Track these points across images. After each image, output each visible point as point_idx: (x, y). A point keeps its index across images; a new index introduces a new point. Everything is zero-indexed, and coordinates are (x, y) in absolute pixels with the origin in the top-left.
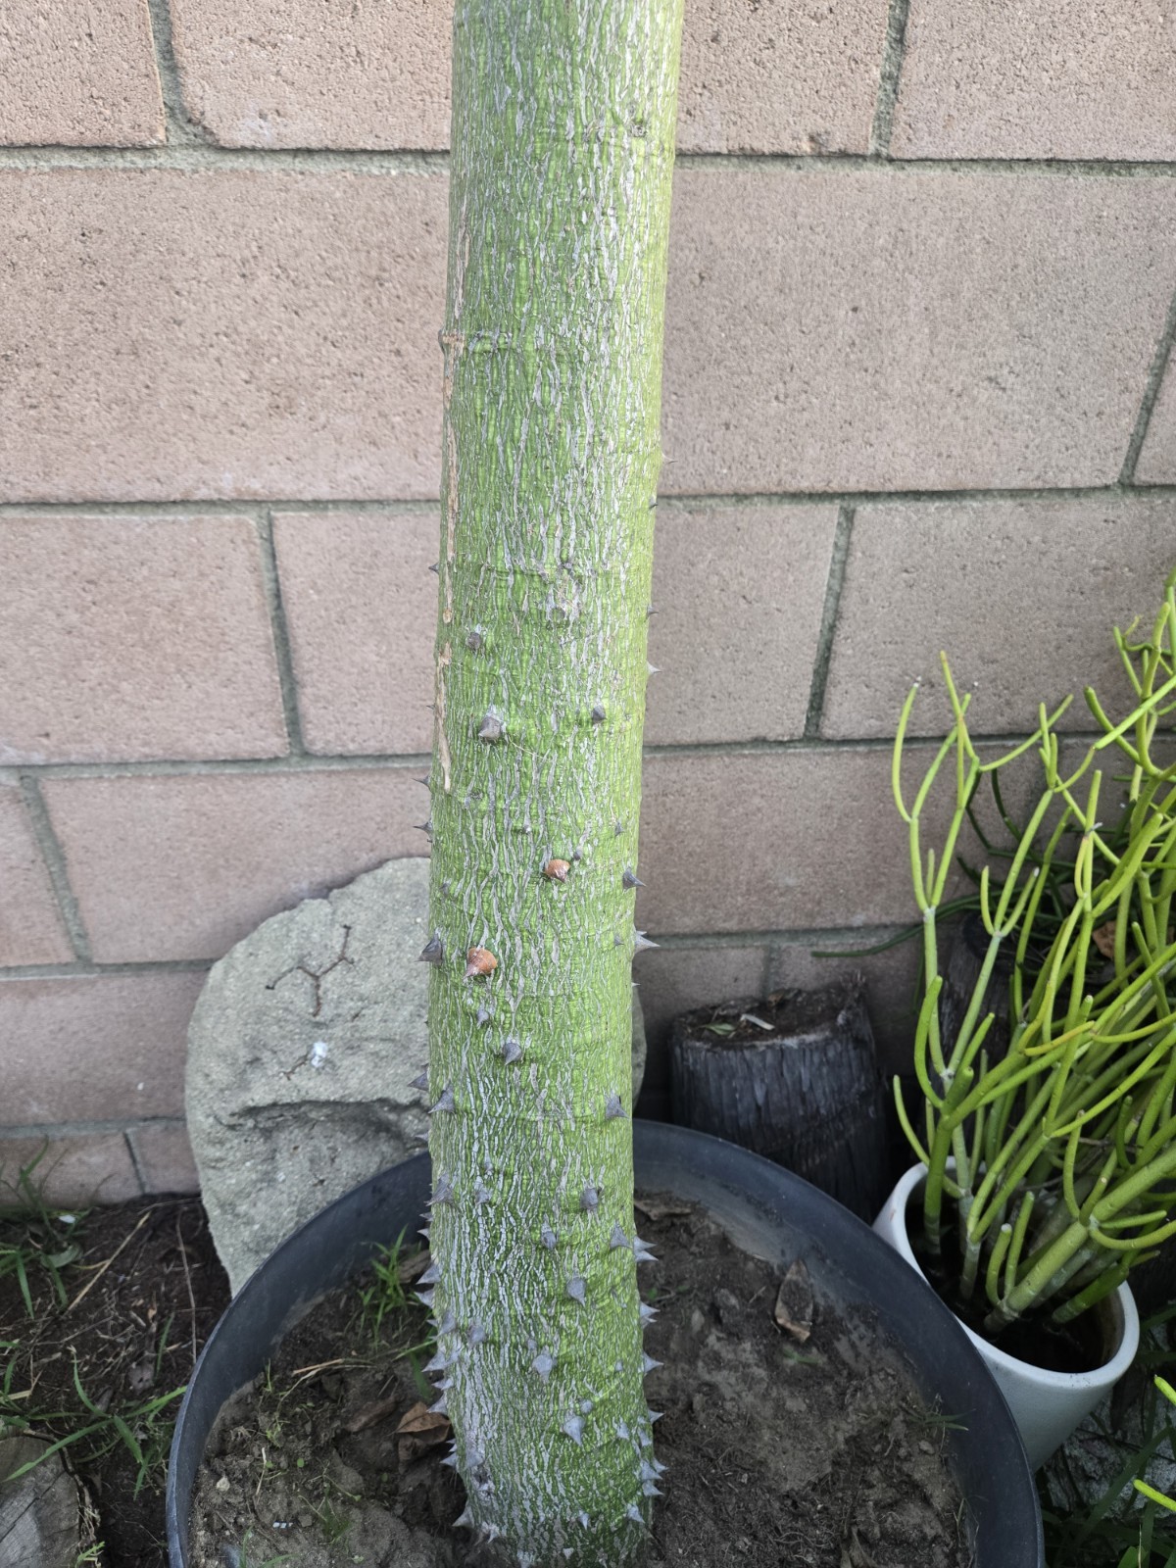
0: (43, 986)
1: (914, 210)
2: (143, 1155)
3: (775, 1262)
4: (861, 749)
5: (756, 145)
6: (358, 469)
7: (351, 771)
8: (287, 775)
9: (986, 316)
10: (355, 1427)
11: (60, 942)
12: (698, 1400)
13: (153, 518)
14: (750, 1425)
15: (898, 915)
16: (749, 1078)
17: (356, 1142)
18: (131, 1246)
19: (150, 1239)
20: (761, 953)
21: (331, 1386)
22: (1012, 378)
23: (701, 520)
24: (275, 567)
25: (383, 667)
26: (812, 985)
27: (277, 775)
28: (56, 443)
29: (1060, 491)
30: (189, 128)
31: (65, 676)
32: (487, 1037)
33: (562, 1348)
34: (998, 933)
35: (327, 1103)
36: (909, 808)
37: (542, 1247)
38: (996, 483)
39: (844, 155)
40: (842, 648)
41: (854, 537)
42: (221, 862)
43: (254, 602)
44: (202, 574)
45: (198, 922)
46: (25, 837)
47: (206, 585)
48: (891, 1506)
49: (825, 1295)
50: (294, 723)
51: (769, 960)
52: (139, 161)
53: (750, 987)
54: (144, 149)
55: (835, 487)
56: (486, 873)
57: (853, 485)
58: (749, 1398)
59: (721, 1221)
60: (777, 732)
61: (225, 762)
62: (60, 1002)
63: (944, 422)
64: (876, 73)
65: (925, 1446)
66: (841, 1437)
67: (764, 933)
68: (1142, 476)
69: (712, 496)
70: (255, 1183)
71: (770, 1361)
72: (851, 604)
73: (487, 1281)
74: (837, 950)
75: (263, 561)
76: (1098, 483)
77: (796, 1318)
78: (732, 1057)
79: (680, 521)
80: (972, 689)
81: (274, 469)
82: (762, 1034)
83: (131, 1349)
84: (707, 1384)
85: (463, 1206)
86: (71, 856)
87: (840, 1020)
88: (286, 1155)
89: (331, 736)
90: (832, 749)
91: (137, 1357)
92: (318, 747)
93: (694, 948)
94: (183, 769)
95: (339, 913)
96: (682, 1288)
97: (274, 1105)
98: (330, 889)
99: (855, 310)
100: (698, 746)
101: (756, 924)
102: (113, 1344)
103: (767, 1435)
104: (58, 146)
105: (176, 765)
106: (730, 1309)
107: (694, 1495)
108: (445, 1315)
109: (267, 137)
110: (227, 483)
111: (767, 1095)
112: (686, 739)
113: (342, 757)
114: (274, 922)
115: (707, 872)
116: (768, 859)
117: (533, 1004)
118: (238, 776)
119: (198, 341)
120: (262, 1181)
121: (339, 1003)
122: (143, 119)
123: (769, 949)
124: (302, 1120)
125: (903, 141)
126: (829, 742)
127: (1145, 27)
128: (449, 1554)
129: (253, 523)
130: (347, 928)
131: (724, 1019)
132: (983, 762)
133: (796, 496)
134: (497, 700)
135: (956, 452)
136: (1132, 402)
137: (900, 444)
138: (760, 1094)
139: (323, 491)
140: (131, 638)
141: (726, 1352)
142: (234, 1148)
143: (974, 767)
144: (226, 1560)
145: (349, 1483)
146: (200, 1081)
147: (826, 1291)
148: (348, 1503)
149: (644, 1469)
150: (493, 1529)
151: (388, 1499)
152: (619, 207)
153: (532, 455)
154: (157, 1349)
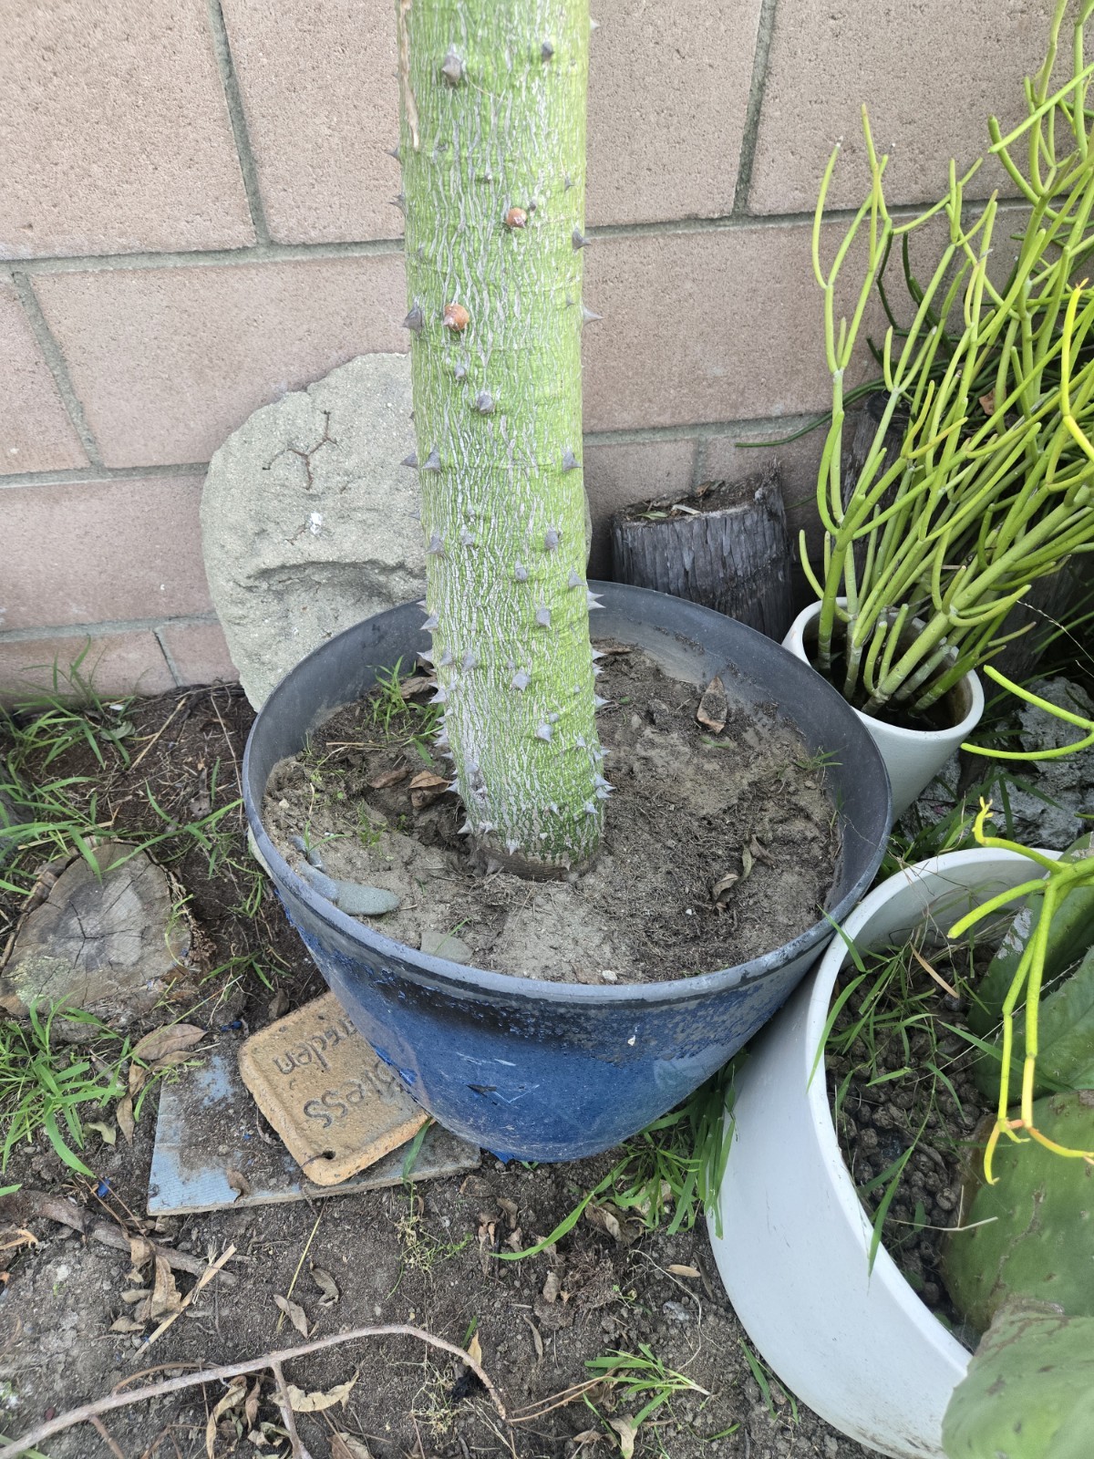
0: (65, 491)
2: (172, 651)
3: (697, 683)
4: (786, 225)
7: (314, 261)
8: (256, 266)
10: (378, 785)
11: (73, 447)
12: (637, 767)
14: (677, 780)
15: (811, 404)
16: (679, 548)
17: (354, 604)
18: (174, 723)
19: (189, 717)
20: (691, 447)
21: (355, 760)
24: (223, 27)
25: (335, 142)
26: (734, 476)
27: (247, 266)
31: (37, 158)
32: (464, 391)
33: (534, 668)
34: (895, 391)
35: (326, 565)
37: (516, 582)
40: (770, 109)
42: (206, 362)
43: (207, 68)
44: (154, 37)
45: (192, 424)
46: (26, 337)
47: (159, 49)
48: (781, 822)
49: (737, 702)
50: (257, 208)
51: (697, 454)
53: (680, 482)
56: (456, 229)
58: (675, 765)
59: (655, 657)
60: (708, 208)
61: (197, 252)
62: (81, 507)
65: (809, 784)
66: (745, 782)
67: (694, 426)
70: (274, 636)
71: (692, 744)
72: (779, 58)
73: (475, 616)
74: (758, 441)
77: (713, 717)
80: (890, 151)
83: (188, 789)
84: (644, 758)
85: (452, 554)
86: (70, 357)
87: (758, 495)
88: (297, 613)
89: (293, 222)
90: (759, 226)
92: (281, 235)
93: (632, 443)
94: (159, 262)
95: (318, 401)
96: (623, 701)
97: (283, 567)
98: (307, 384)
100: (636, 226)
101: (687, 417)
102: (174, 789)
103: (688, 785)
105: (153, 256)
106: (661, 712)
107: (634, 822)
108: (441, 659)
111: (694, 561)
112: (624, 219)
113: (305, 246)
114: (261, 414)
115: (643, 365)
116: (698, 349)
117: (501, 357)
118: (212, 269)
120: (280, 635)
121: (327, 477)
123: (698, 443)
124: (309, 582)
126: (756, 218)
128: (455, 861)
130: (327, 413)
131: (659, 509)
132: (896, 223)
134: (457, 39)
138: (688, 561)
140: (95, 114)
141: (658, 739)
142: (254, 606)
143: (887, 230)
144: (294, 842)
145: (377, 817)
146: (217, 552)
147: (736, 697)
148: (376, 828)
149: (598, 778)
150: (488, 825)
151: (408, 829)
154: (209, 788)
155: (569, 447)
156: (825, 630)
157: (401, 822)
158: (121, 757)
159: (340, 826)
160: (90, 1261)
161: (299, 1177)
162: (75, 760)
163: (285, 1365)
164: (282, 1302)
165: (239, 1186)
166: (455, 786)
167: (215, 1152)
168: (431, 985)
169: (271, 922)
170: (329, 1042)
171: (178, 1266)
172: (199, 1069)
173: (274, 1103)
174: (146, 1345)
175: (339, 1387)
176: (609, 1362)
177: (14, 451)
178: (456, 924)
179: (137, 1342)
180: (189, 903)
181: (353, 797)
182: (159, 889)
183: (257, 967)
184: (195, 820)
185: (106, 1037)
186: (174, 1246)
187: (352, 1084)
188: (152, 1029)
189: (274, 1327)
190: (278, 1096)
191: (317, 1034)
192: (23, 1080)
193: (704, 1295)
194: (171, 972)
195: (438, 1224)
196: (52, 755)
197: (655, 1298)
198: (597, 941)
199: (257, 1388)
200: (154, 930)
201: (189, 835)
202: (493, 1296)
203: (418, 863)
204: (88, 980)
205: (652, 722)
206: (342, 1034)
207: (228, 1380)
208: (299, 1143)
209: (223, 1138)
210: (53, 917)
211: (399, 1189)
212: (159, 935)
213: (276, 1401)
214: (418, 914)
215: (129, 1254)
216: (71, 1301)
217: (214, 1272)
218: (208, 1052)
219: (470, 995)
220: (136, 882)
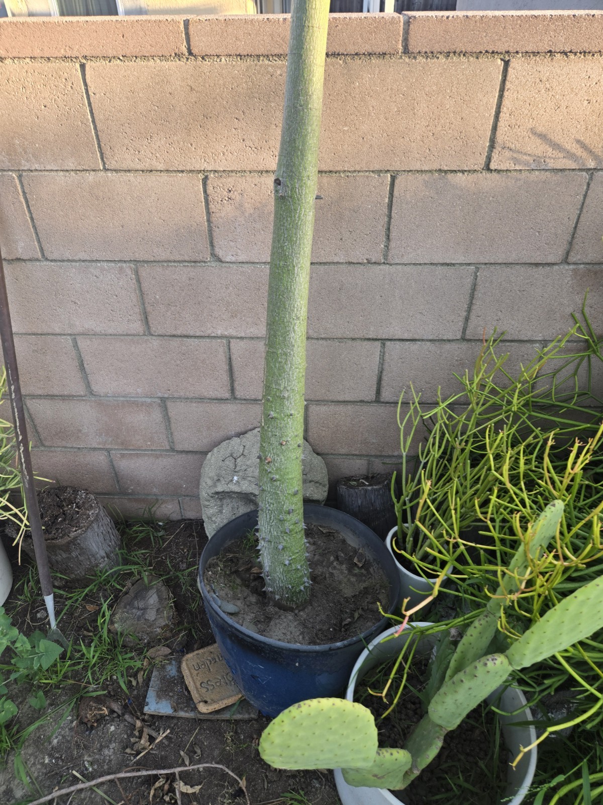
0: (161, 455)
1: (395, 275)
2: (183, 507)
3: (357, 547)
4: (392, 405)
5: (353, 261)
6: (252, 330)
7: (247, 403)
8: (230, 403)
9: (417, 298)
10: (241, 570)
11: (167, 444)
12: (327, 575)
13: (200, 340)
14: (340, 582)
16: (357, 497)
18: (179, 532)
19: (185, 531)
20: (366, 462)
21: (235, 560)
22: (426, 313)
23: (342, 344)
24: (230, 352)
26: (383, 472)
27: (227, 403)
28: (179, 323)
29: (444, 340)
30: (215, 258)
31: (175, 376)
32: (270, 475)
33: (284, 544)
34: (423, 461)
35: (237, 493)
36: (401, 424)
37: (280, 521)
38: (425, 338)
39: (375, 263)
40: (385, 378)
41: (385, 350)
42: (211, 425)
43: (224, 360)
44: (211, 353)
45: (204, 441)
46: (161, 415)
47: (212, 356)
48: (371, 603)
50: (233, 390)
51: (369, 464)
52: (204, 264)
53: (364, 471)
54: (205, 262)
55: (379, 337)
56: (270, 443)
57: (384, 337)
58: (341, 577)
59: (344, 535)
60: (367, 399)
61: (214, 399)
62: (165, 460)
63: (408, 323)
64: (382, 246)
65: (383, 591)
66: (362, 587)
67: (367, 456)
68: (468, 337)
69: (345, 338)
70: (217, 512)
71: (350, 570)
72: (386, 366)
73: (269, 527)
74: (390, 462)
75: (227, 350)
76: (455, 338)
77: (359, 561)
78: (353, 491)
79: (337, 344)
80: (422, 391)
81: (231, 330)
82: (365, 485)
83: (180, 559)
84: (331, 573)
85: (264, 511)
86: (172, 421)
87: (385, 483)
88: (225, 506)
89: (242, 394)
90: (382, 405)
91: (182, 561)
92: (239, 397)
93: (346, 458)
94: (203, 400)
95: (242, 442)
96: (329, 550)
97: (223, 492)
98: (240, 435)
99: (381, 296)
100: (344, 402)
101: (364, 453)
102: (175, 558)
103: (343, 585)
104: (185, 261)
105: (201, 399)
106: (342, 557)
107: (322, 595)
108: (260, 536)
109: (233, 259)
110: (219, 333)
111: (362, 503)
112: (341, 400)
113: (245, 399)
114: (224, 443)
115: (348, 437)
116: (367, 434)
117: (278, 469)
118: (217, 403)
119: (214, 302)
120: (219, 512)
121: (241, 466)
122: (205, 256)
123: (369, 461)
124: (230, 497)
125: (391, 260)
128: (261, 599)
129: (225, 342)
130: (244, 446)
131: (355, 480)
132: (422, 412)
133: (369, 339)
134: (272, 411)
135: (412, 330)
136: (462, 319)
137: (396, 328)
138: (360, 502)
139: (243, 335)
140: (192, 368)
141: (338, 567)
142: (212, 503)
143: (420, 414)
144: (211, 586)
145: (238, 581)
146: (204, 484)
147: (369, 555)
148: (237, 585)
149: (305, 579)
150: (270, 589)
151: (248, 586)
152: (294, 331)
153: (279, 369)
154: (187, 559)
155: (296, 489)
156: (400, 536)
157: (246, 584)
158: (159, 543)
159: (226, 582)
160: (122, 725)
161: (195, 708)
162: (145, 543)
163: (181, 773)
164: (182, 753)
165: (174, 707)
166: (262, 575)
167: (168, 695)
168: (241, 636)
169: (200, 614)
170: (213, 662)
171: (150, 733)
172: (167, 664)
173: (190, 679)
174: (135, 760)
175: (196, 787)
176: (289, 795)
177: (149, 443)
178: (256, 622)
179: (132, 758)
180: (174, 602)
181: (232, 573)
182: (165, 595)
183: (193, 630)
184: (180, 571)
185: (139, 646)
186: (150, 726)
187: (218, 679)
188: (154, 647)
189: (178, 761)
190: (192, 678)
191: (209, 658)
192: (110, 657)
193: (327, 780)
194: (164, 626)
195: (239, 737)
196: (137, 540)
197: (310, 777)
198: (298, 634)
199: (169, 781)
200: (161, 609)
201: (178, 576)
202: (253, 765)
203: (248, 599)
204: (137, 624)
205: (338, 560)
206: (217, 660)
207: (160, 775)
208: (197, 695)
209: (172, 690)
210: (130, 600)
211: (228, 721)
212: (162, 612)
213: (175, 785)
214: (245, 616)
215: (135, 726)
216: (113, 739)
217: (161, 738)
218: (171, 658)
220: (158, 591)
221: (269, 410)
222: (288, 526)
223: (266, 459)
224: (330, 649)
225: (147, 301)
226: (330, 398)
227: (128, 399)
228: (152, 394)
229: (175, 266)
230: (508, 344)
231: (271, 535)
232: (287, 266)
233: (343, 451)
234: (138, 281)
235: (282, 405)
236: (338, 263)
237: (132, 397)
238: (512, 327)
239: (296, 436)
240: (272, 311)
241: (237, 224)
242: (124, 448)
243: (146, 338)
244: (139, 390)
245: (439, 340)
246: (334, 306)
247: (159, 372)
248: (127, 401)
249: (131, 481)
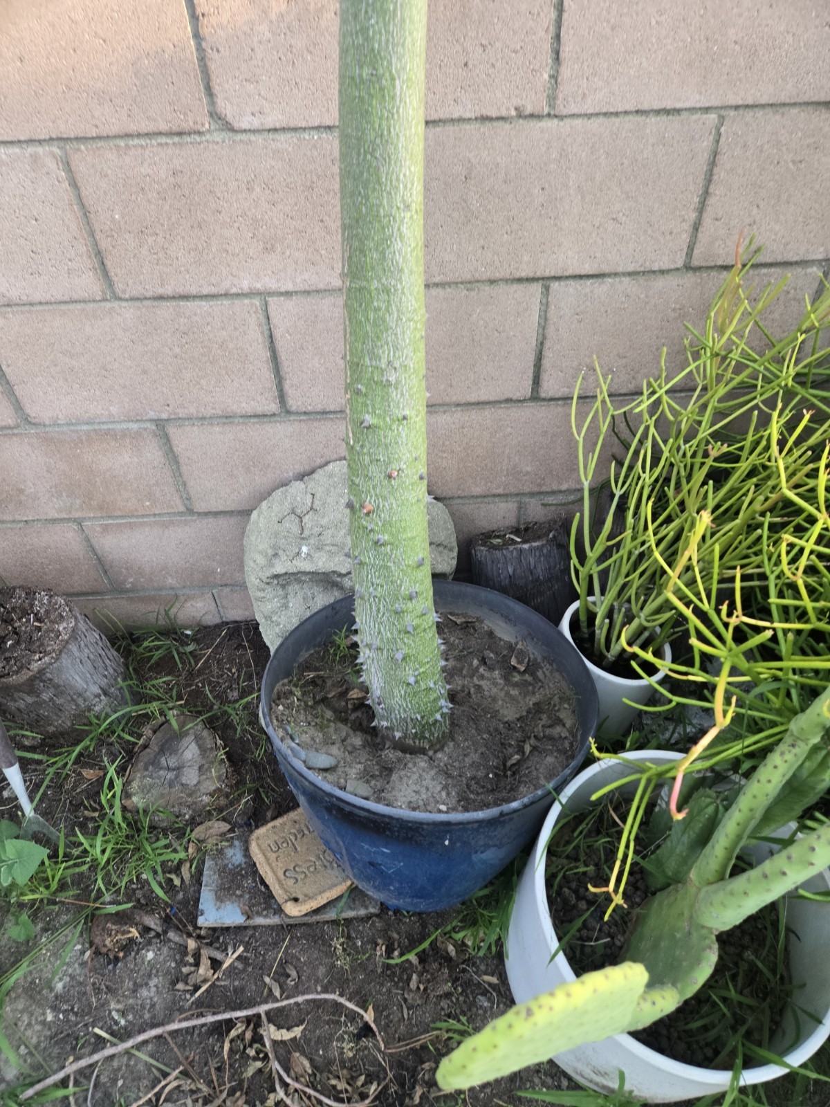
0: (171, 522)
1: (569, 140)
2: (221, 603)
3: (513, 641)
4: (560, 402)
5: (489, 114)
6: (306, 276)
7: (310, 420)
8: (280, 422)
9: (609, 189)
10: (330, 696)
11: (179, 502)
12: (472, 690)
13: (211, 303)
14: (494, 699)
16: (506, 563)
17: (323, 591)
18: (220, 643)
19: (229, 640)
20: (516, 505)
21: (319, 682)
22: (624, 218)
23: (473, 294)
24: (269, 323)
25: (322, 369)
26: (543, 520)
27: (275, 422)
28: (166, 270)
29: (654, 272)
30: (220, 122)
31: (174, 377)
32: (371, 535)
33: (406, 650)
34: (618, 493)
35: (309, 573)
36: (579, 434)
37: (396, 613)
38: (620, 269)
39: (532, 116)
40: (547, 353)
41: (550, 299)
42: (251, 463)
43: (260, 340)
44: (236, 329)
45: (242, 492)
46: (160, 453)
47: (238, 333)
48: (549, 727)
49: (533, 654)
50: (282, 397)
51: (520, 508)
52: (198, 139)
53: (511, 521)
54: (200, 133)
55: (539, 274)
56: (367, 476)
57: (547, 274)
58: (494, 690)
59: (489, 625)
60: (517, 395)
61: (250, 416)
62: (180, 530)
63: (591, 241)
64: (546, 76)
65: (566, 706)
66: (531, 703)
67: (517, 495)
68: (695, 263)
69: (478, 281)
70: (279, 607)
71: (506, 678)
72: (550, 331)
73: (377, 626)
74: (554, 502)
75: (264, 321)
76: (672, 267)
77: (520, 662)
78: (498, 554)
79: (463, 294)
80: (612, 372)
81: (267, 279)
82: (516, 543)
83: (227, 684)
84: (477, 685)
85: (366, 598)
86: (181, 461)
87: (551, 535)
88: (292, 595)
89: (300, 403)
90: (545, 403)
91: (230, 687)
92: (294, 408)
93: (482, 502)
94: (231, 420)
95: (309, 488)
96: (469, 650)
97: (286, 573)
98: (303, 476)
99: (543, 189)
100: (478, 403)
101: (512, 490)
102: (218, 683)
103: (500, 702)
104: (160, 133)
105: (228, 418)
106: (491, 659)
107: (468, 722)
108: (362, 642)
109: (256, 123)
110: (245, 285)
111: (514, 571)
112: (473, 400)
113: (305, 413)
114: (279, 492)
115: (486, 465)
116: (517, 458)
117: (387, 524)
118: (257, 423)
119: (228, 220)
120: (282, 607)
121: (311, 529)
122: (199, 119)
123: (520, 503)
124: (299, 581)
125: (562, 107)
126: (544, 400)
127: (681, 44)
128: (370, 740)
129: (258, 304)
130: (313, 495)
131: (498, 537)
132: (615, 409)
133: (520, 280)
134: (368, 412)
135: (598, 255)
136: (687, 226)
137: (570, 253)
138: (510, 570)
139: (290, 287)
140: (204, 359)
141: (487, 674)
142: (269, 592)
143: (611, 413)
144: (285, 730)
145: (329, 714)
146: (251, 564)
147: (534, 652)
148: (329, 720)
149: (442, 702)
150: (385, 724)
151: (345, 721)
152: (402, 237)
153: (375, 325)
154: (238, 684)
155: (421, 556)
156: (583, 617)
157: (341, 717)
158: (190, 663)
159: (309, 718)
160: (165, 950)
161: (279, 911)
162: (166, 665)
163: (268, 1013)
164: (267, 980)
165: (247, 913)
166: (369, 702)
167: (234, 894)
168: (347, 808)
169: (270, 764)
170: (299, 836)
171: (212, 955)
172: (226, 847)
173: (267, 868)
174: (193, 999)
175: (296, 1029)
176: (443, 1025)
177: (148, 503)
178: (366, 776)
179: (188, 996)
180: (225, 753)
181: (317, 703)
182: (209, 743)
183: (261, 790)
184: (230, 702)
185: (177, 826)
186: (210, 944)
187: (311, 861)
188: (202, 823)
189: (262, 993)
190: (270, 865)
191: (293, 831)
192: (132, 847)
193: (499, 993)
194: (215, 791)
195: (355, 944)
196: (153, 661)
197: (472, 993)
198: (439, 788)
199: (252, 1026)
200: (206, 766)
201: (225, 712)
202: (382, 985)
203: (349, 741)
204: (170, 793)
205: (485, 663)
206: (306, 832)
207: (237, 1019)
208: (280, 892)
209: (239, 887)
210: (152, 756)
211: (335, 922)
212: (209, 769)
213: (262, 1032)
214: (347, 769)
215: (186, 948)
216: (154, 971)
217: (231, 961)
218: (232, 838)
219: (366, 814)
220: (198, 739)
221: (361, 412)
222: (410, 620)
223: (362, 506)
224: (502, 814)
225: (97, 227)
226: (454, 399)
227: (96, 427)
228: (137, 414)
229: (142, 146)
230: (764, 271)
231: (382, 639)
232: (379, 79)
233: (477, 490)
234: (74, 184)
235: (386, 398)
236: (461, 120)
237: (103, 423)
238: (773, 237)
239: (416, 459)
240: (352, 195)
241: (255, 39)
242: (104, 514)
243: (108, 305)
244: (114, 409)
245: (644, 273)
246: (455, 215)
247: (145, 372)
248: (95, 430)
249: (127, 569)
